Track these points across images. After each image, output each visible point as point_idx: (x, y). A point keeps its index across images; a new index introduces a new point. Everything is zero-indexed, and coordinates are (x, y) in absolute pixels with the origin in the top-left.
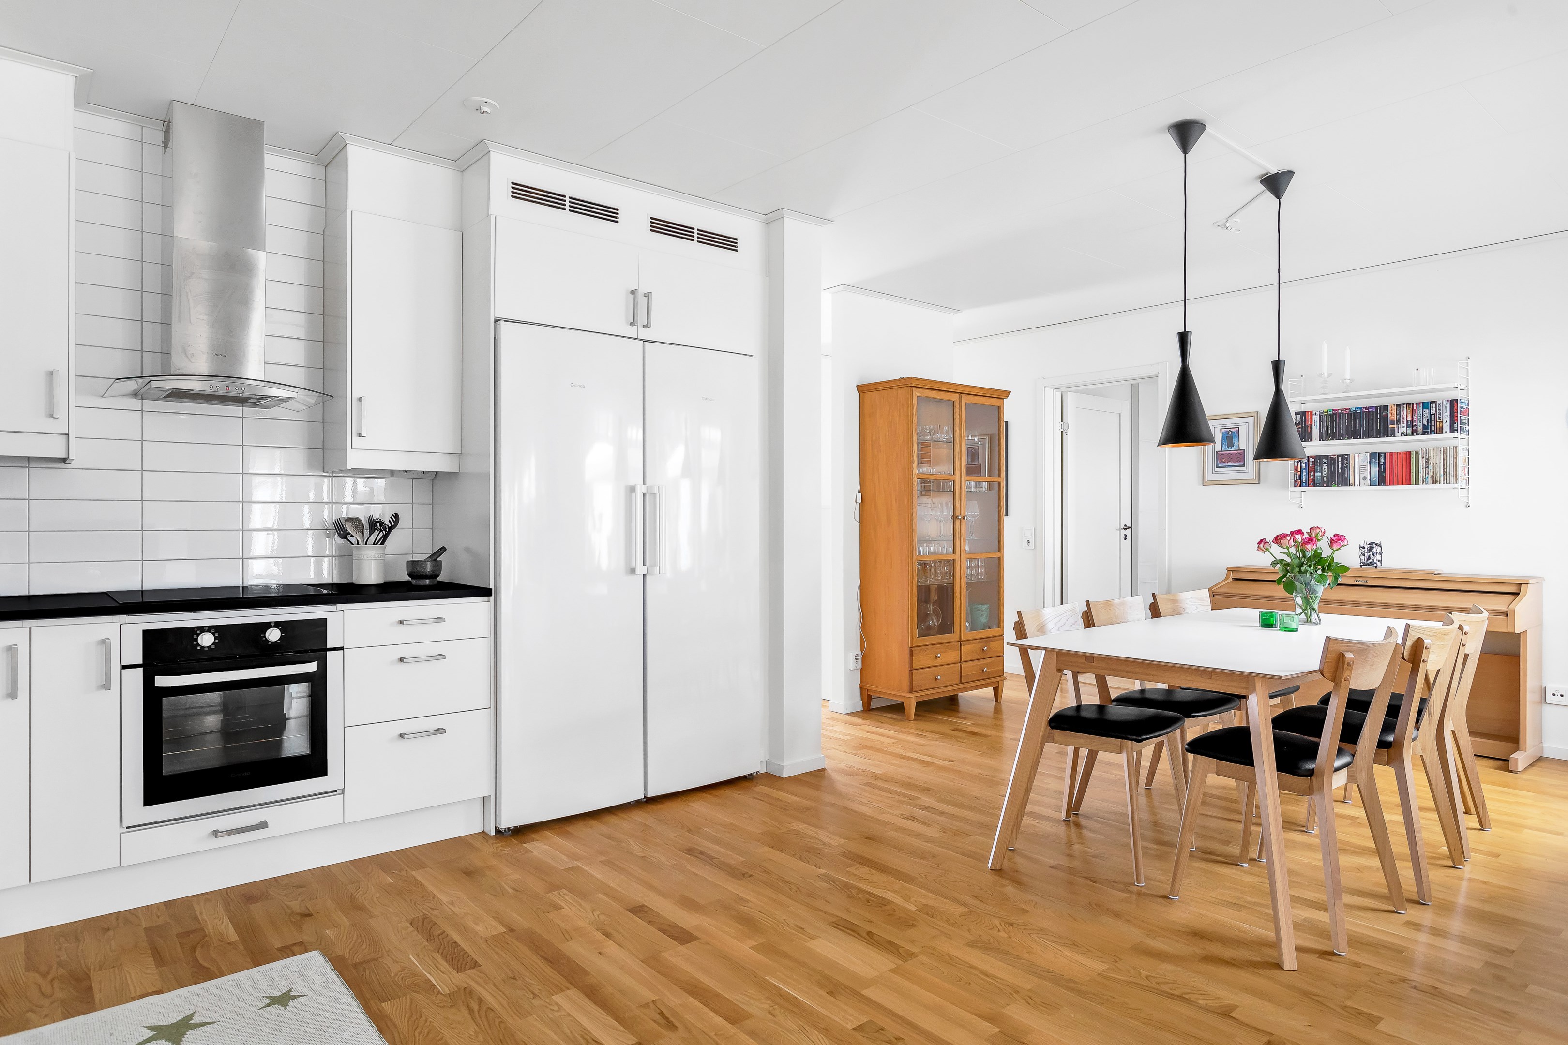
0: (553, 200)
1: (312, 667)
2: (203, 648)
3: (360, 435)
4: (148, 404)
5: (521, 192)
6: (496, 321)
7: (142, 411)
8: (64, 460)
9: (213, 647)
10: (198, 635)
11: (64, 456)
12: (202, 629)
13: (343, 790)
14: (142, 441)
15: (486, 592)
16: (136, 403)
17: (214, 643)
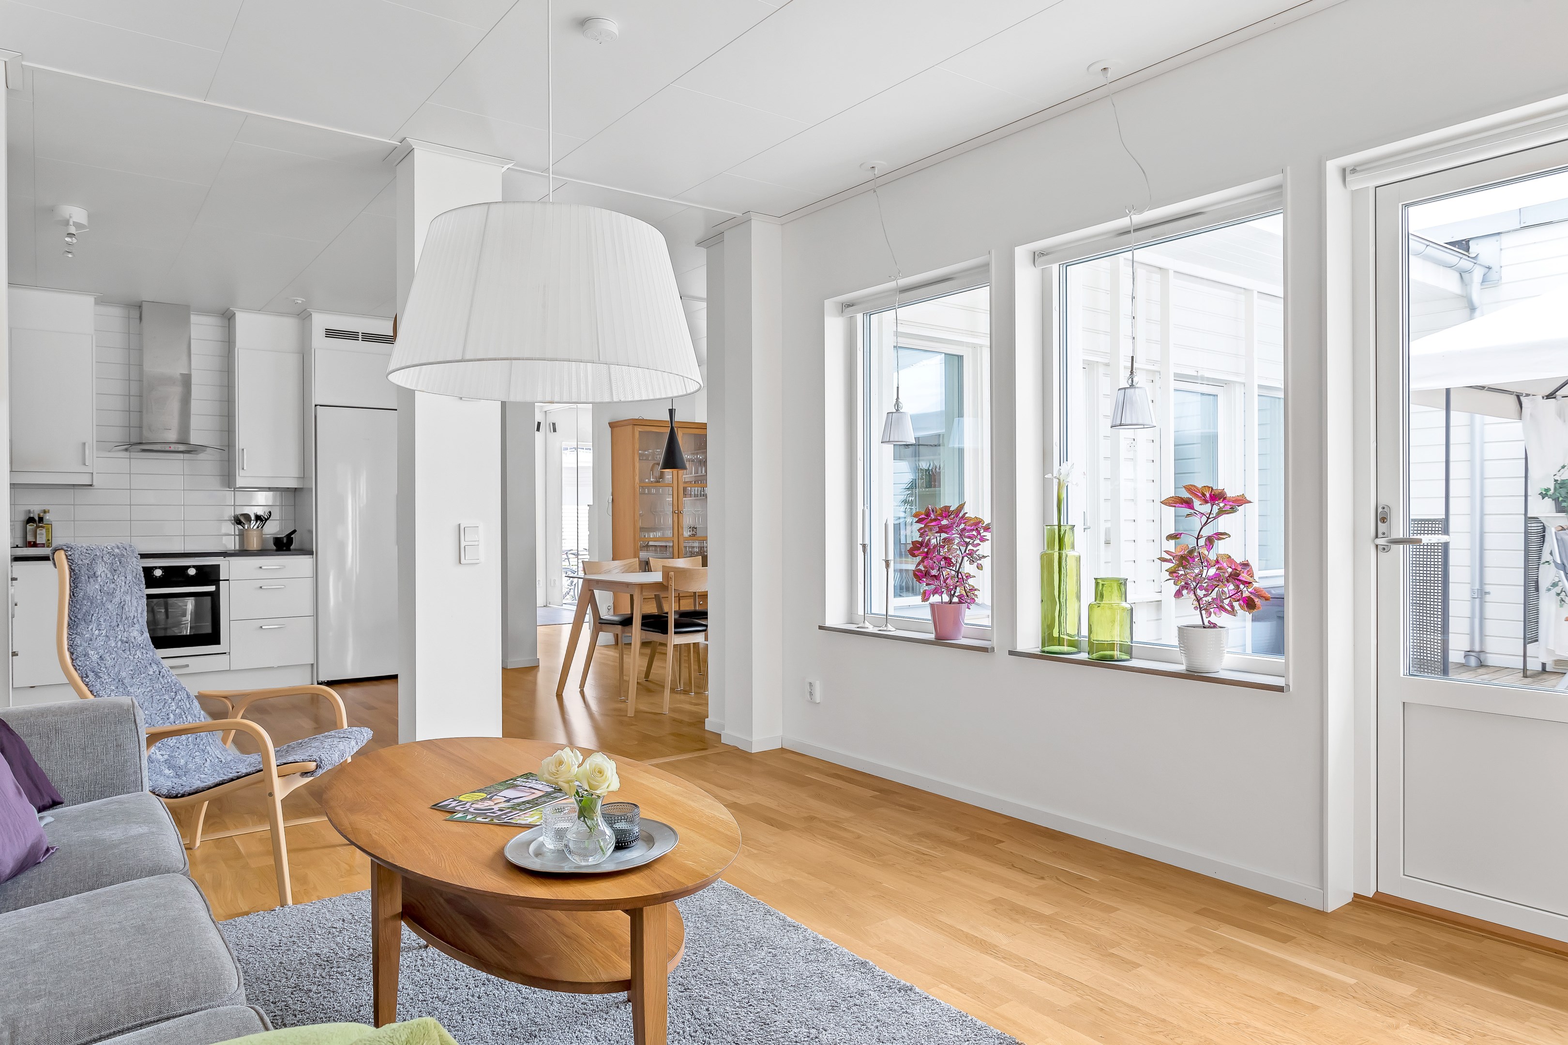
0: (351, 336)
1: (212, 588)
2: (156, 577)
3: (243, 469)
4: (134, 455)
5: (331, 333)
6: (316, 406)
7: (130, 458)
8: (91, 485)
9: (162, 576)
10: (154, 570)
11: (90, 484)
12: (156, 568)
13: (229, 653)
14: (130, 474)
15: (310, 553)
16: (126, 454)
17: (162, 575)
